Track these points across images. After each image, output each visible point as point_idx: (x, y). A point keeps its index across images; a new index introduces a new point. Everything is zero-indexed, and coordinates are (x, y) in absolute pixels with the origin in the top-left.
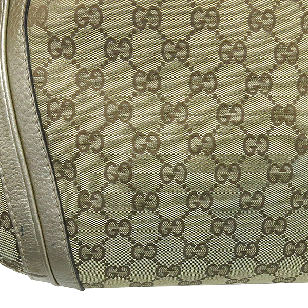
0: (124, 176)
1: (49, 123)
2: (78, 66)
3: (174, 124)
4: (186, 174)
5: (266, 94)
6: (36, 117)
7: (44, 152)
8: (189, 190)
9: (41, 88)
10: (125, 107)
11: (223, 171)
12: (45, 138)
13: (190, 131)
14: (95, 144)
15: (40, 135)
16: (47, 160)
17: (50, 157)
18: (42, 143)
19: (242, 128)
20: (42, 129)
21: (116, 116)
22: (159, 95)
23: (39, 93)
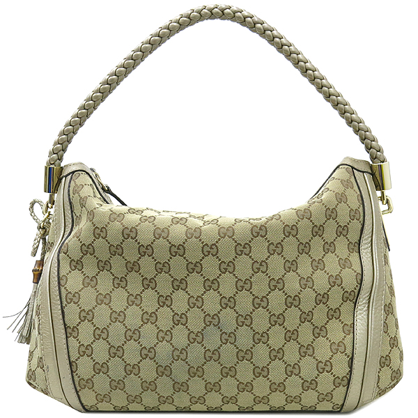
0: (104, 336)
1: (66, 305)
2: (85, 275)
3: (134, 306)
4: (140, 335)
5: (184, 290)
6: (59, 302)
7: (62, 321)
8: (141, 345)
9: (63, 286)
10: (107, 296)
11: (161, 334)
12: (63, 313)
13: (143, 310)
14: (89, 317)
15: (60, 311)
16: (63, 326)
17: (65, 325)
18: (61, 317)
19: (171, 309)
20: (62, 309)
21: (102, 301)
22: (126, 290)
23: (63, 289)
